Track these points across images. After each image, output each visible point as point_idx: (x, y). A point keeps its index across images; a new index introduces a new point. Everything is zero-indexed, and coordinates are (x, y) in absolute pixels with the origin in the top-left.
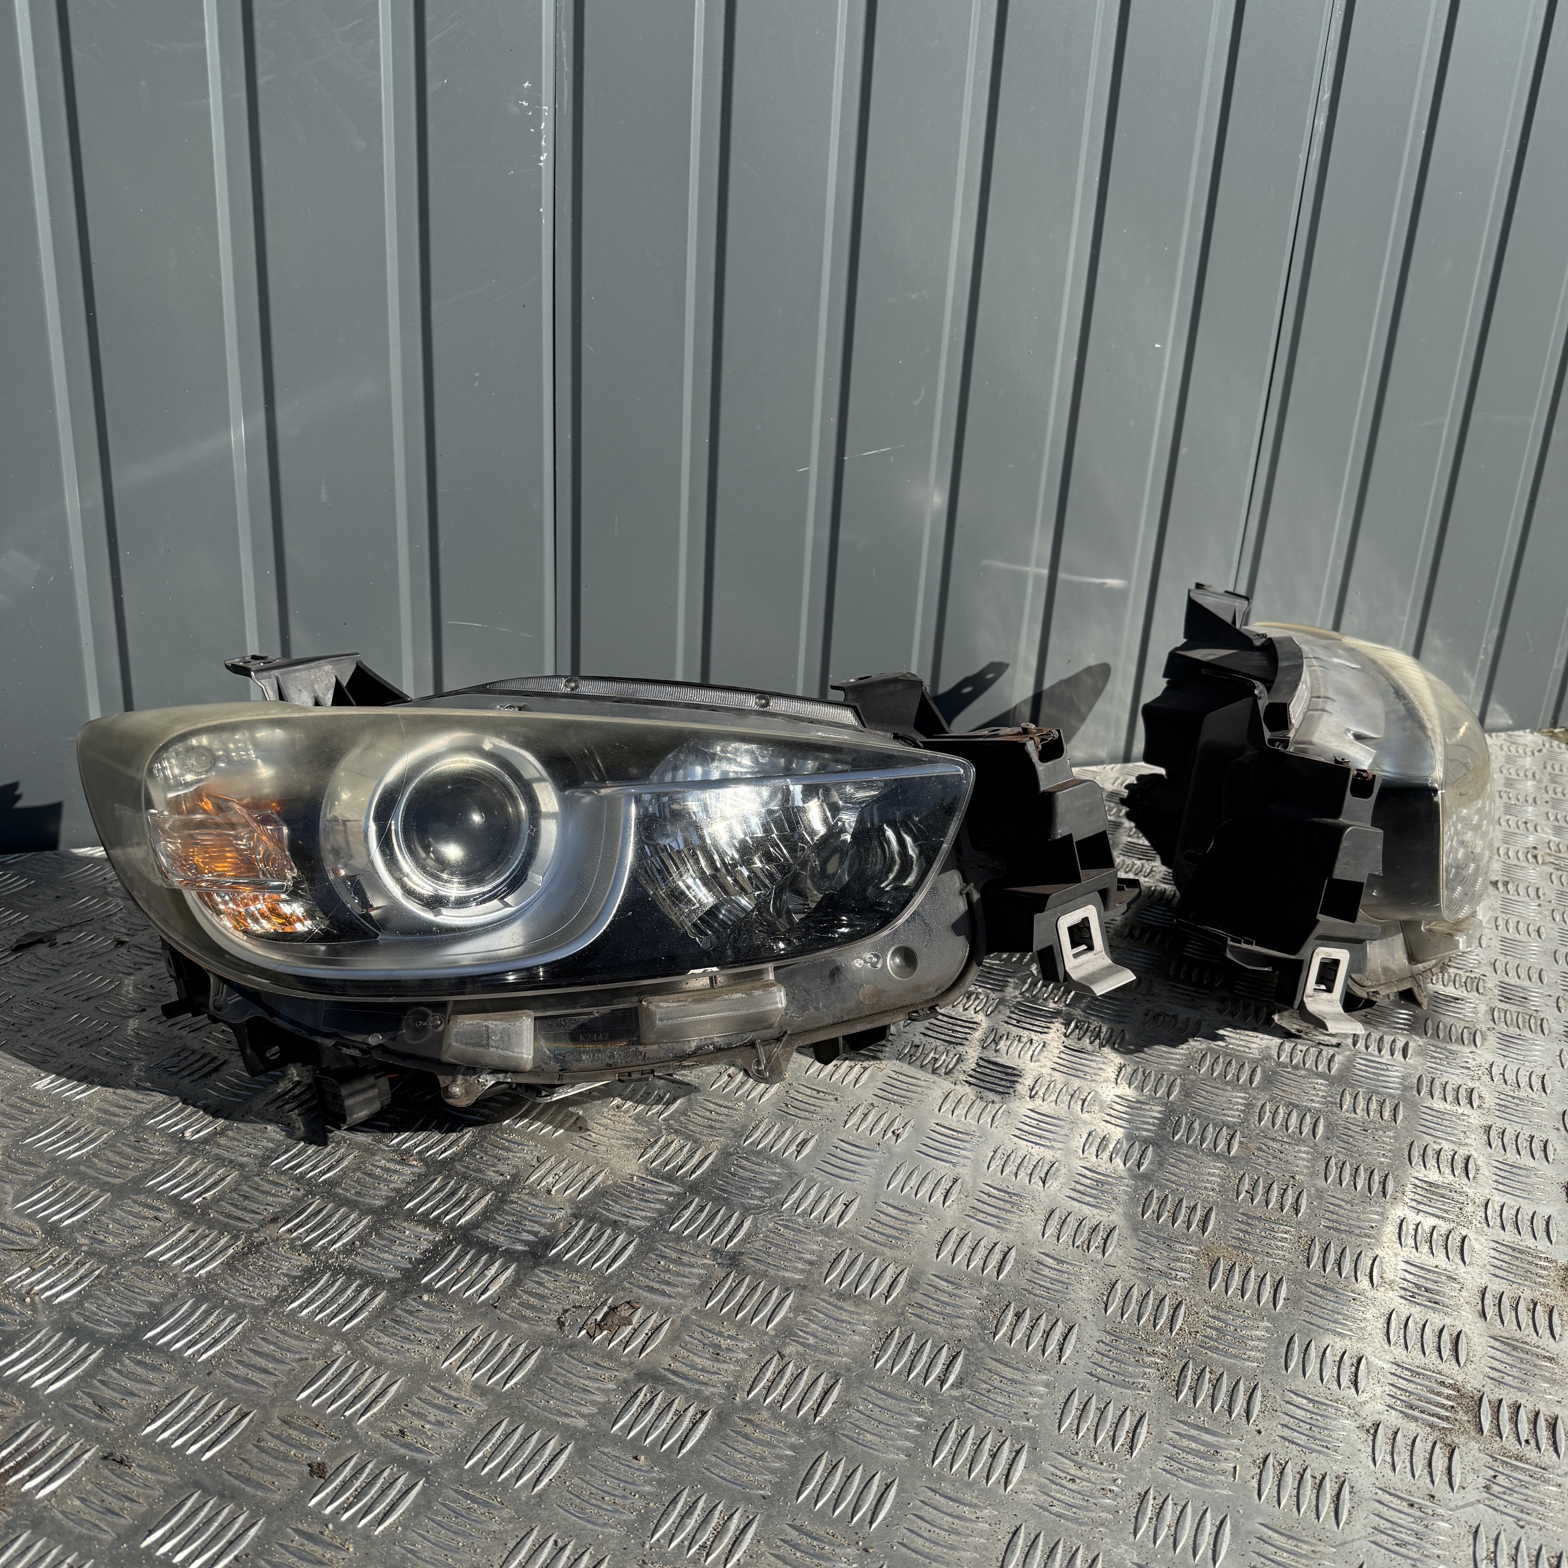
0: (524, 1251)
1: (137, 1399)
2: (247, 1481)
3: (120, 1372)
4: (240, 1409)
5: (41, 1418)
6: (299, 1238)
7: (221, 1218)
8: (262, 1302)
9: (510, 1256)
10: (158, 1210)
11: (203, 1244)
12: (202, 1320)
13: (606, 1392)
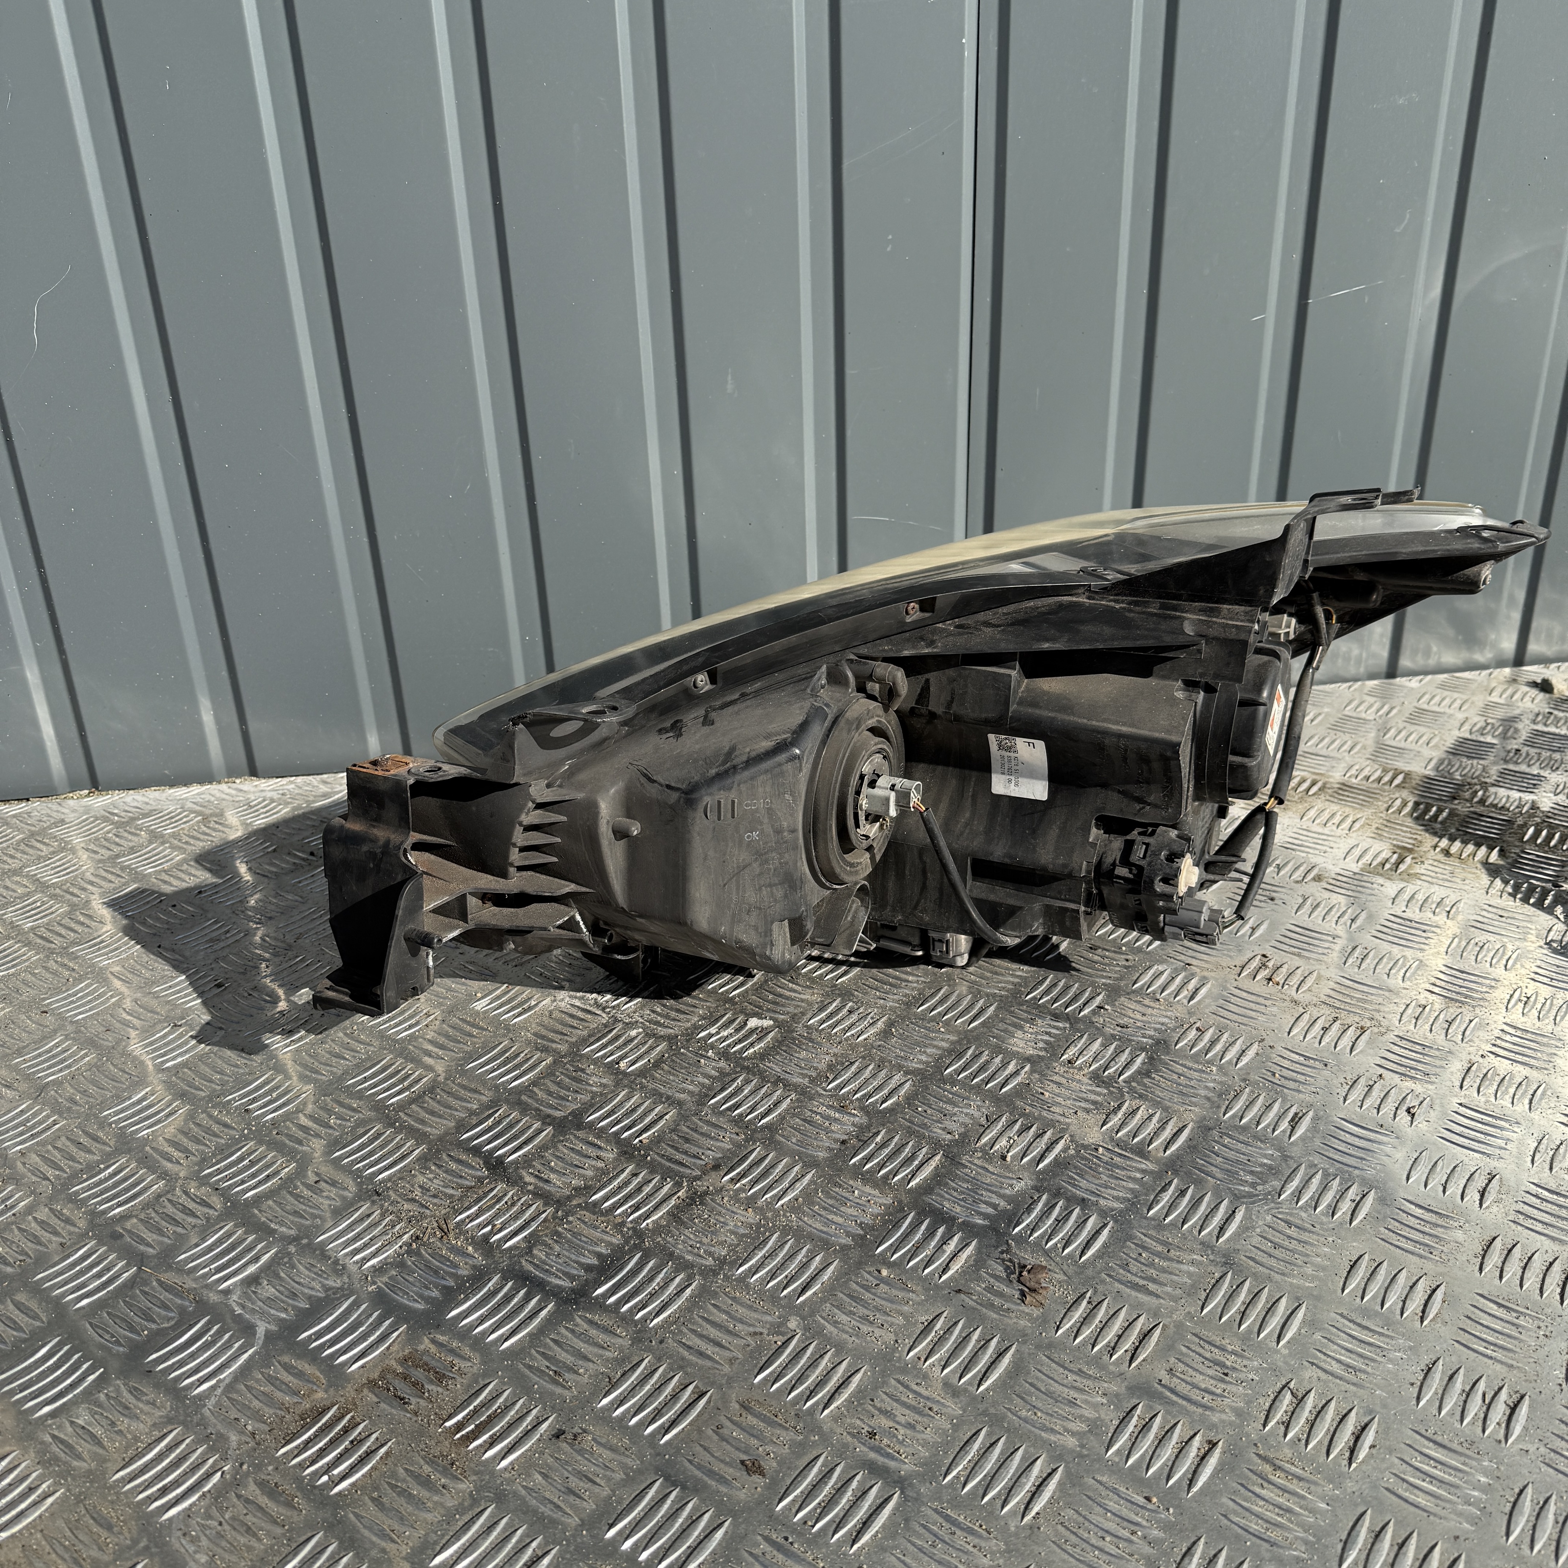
0: (984, 1226)
1: (591, 1364)
2: (711, 1473)
3: (573, 1331)
4: (696, 1387)
5: (498, 1377)
6: (742, 1190)
7: (663, 1162)
8: (710, 1261)
9: (970, 1231)
10: (600, 1148)
11: (647, 1189)
12: (650, 1279)
13: (1095, 1406)
